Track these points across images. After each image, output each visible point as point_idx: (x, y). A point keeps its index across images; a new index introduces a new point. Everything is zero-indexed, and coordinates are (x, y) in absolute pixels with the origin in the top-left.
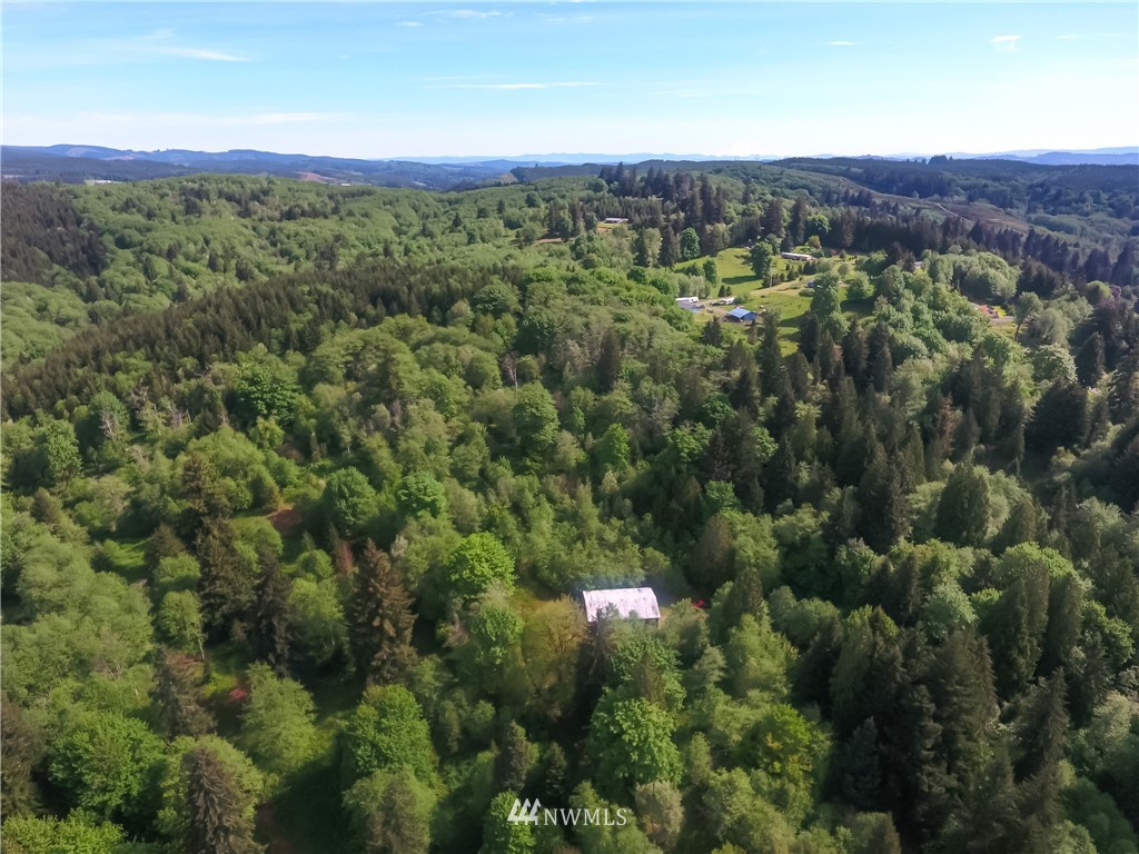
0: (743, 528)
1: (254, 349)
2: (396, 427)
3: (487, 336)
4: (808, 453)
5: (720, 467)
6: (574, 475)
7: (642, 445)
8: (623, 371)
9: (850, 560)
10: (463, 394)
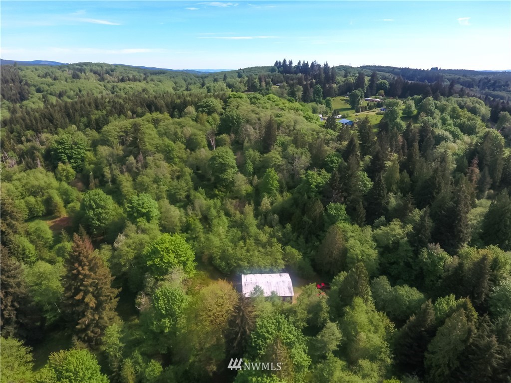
0: (352, 234)
1: (69, 127)
2: (138, 170)
4: (394, 187)
5: (337, 194)
8: (278, 141)
9: (430, 258)
10: (184, 153)
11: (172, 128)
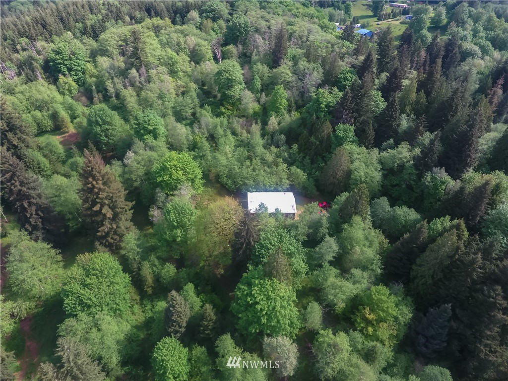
0: (359, 157)
1: (65, 34)
2: (142, 84)
3: (206, 32)
4: (408, 109)
5: (347, 114)
6: (250, 119)
7: (296, 102)
8: (289, 54)
9: (432, 182)
10: (188, 67)
11: (174, 36)
